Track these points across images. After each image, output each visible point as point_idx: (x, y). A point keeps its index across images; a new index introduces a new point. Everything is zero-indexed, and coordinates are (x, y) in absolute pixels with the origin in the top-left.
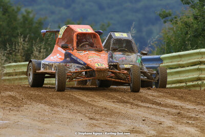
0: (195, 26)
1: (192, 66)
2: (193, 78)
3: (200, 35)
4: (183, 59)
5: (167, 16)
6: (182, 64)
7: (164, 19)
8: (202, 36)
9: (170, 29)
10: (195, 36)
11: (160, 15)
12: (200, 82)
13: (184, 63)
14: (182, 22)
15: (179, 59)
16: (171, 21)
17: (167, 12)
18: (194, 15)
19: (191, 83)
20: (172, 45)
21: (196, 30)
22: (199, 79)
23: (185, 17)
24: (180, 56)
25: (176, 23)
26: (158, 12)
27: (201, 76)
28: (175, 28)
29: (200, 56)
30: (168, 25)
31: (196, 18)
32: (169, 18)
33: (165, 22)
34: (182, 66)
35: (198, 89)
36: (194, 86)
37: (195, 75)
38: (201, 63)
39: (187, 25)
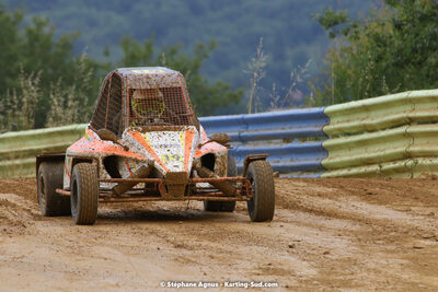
0: (397, 43)
1: (392, 128)
2: (396, 154)
3: (408, 61)
4: (373, 114)
5: (336, 23)
6: (371, 125)
7: (330, 30)
8: (413, 63)
9: (344, 50)
10: (396, 65)
11: (321, 20)
12: (410, 163)
13: (375, 121)
14: (368, 35)
15: (364, 115)
16: (346, 34)
17: (338, 14)
18: (394, 20)
19: (391, 165)
20: (349, 84)
21: (400, 51)
22: (408, 156)
23: (375, 24)
24: (366, 108)
25: (357, 38)
26: (318, 15)
27: (412, 149)
28: (355, 47)
29: (408, 107)
30: (340, 42)
31: (398, 26)
32: (341, 27)
33: (332, 36)
34: (371, 129)
35: (406, 176)
36: (397, 171)
37: (400, 147)
38: (410, 121)
39: (379, 40)
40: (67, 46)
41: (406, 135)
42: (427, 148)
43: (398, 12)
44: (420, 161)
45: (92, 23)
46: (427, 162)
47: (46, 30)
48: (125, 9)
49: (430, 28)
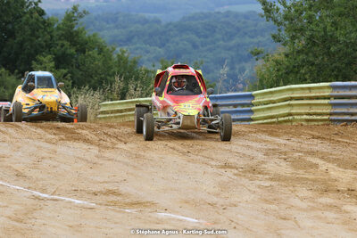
0: (286, 63)
1: (283, 102)
2: (284, 114)
3: (291, 71)
4: (274, 95)
5: (258, 54)
6: (273, 100)
7: (256, 57)
8: (294, 72)
10: (286, 73)
11: (252, 53)
12: (291, 118)
13: (275, 99)
14: (273, 60)
15: (270, 96)
16: (263, 59)
17: (259, 49)
18: (285, 53)
19: (282, 119)
20: (265, 82)
21: (288, 67)
22: (290, 114)
24: (271, 93)
25: (268, 61)
26: (250, 50)
27: (292, 111)
29: (290, 92)
30: (260, 63)
31: (287, 56)
32: (261, 55)
33: (257, 59)
34: (274, 102)
35: (289, 124)
36: (285, 121)
37: (286, 111)
38: (291, 99)
39: (277, 62)
40: (135, 62)
41: (289, 105)
42: (299, 111)
43: (287, 49)
44: (296, 117)
45: (148, 52)
46: (298, 117)
47: (126, 55)
48: (162, 45)
49: (302, 57)
